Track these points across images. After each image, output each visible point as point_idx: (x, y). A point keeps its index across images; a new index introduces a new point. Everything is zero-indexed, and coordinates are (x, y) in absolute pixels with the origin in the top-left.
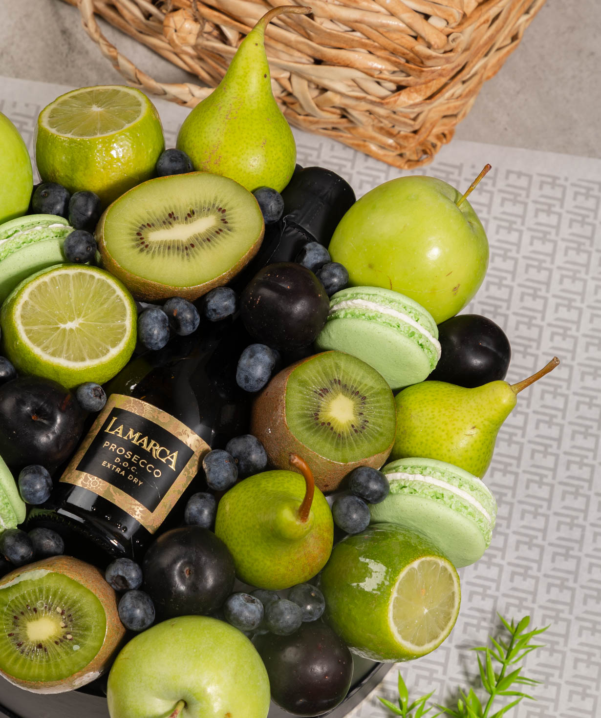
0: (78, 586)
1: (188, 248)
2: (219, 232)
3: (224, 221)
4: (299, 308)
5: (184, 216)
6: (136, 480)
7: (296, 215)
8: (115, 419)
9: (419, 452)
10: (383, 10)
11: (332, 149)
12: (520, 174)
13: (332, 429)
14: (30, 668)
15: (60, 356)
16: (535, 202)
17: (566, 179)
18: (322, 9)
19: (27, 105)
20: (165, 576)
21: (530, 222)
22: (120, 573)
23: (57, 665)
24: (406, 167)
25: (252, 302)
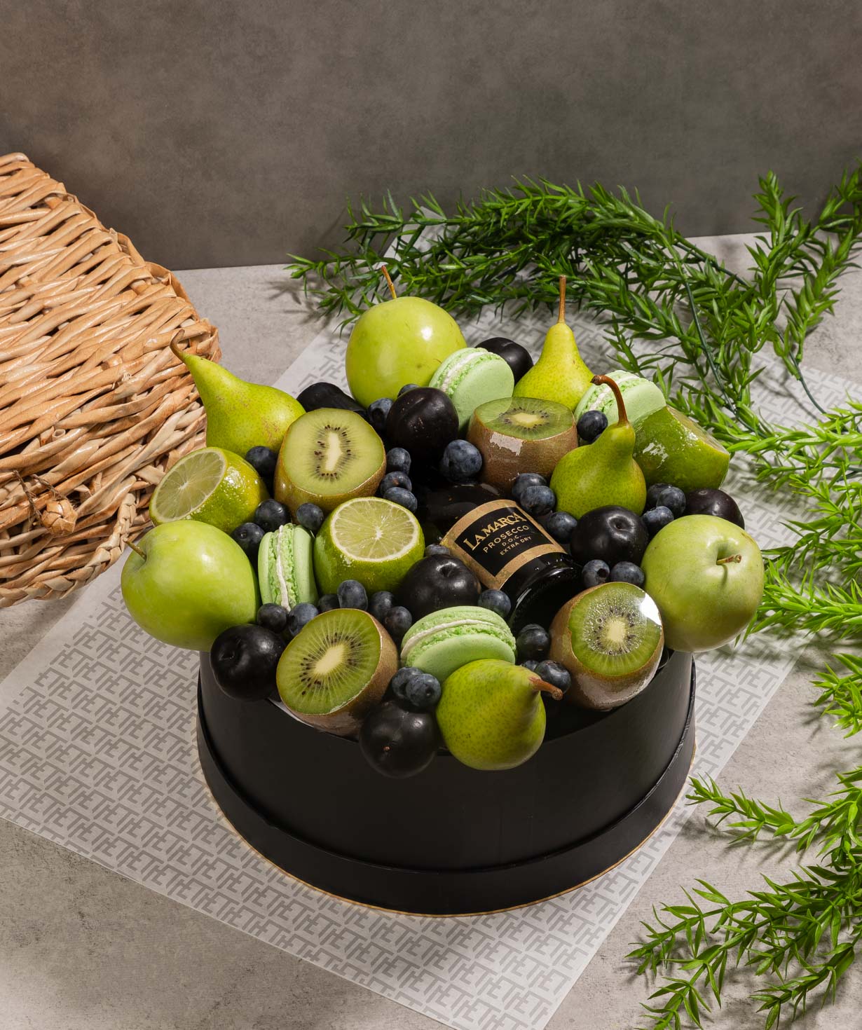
1: (348, 455)
3: (337, 429)
5: (321, 448)
6: (526, 539)
8: (466, 541)
13: (540, 425)
20: (614, 545)
22: (597, 570)
25: (419, 427)
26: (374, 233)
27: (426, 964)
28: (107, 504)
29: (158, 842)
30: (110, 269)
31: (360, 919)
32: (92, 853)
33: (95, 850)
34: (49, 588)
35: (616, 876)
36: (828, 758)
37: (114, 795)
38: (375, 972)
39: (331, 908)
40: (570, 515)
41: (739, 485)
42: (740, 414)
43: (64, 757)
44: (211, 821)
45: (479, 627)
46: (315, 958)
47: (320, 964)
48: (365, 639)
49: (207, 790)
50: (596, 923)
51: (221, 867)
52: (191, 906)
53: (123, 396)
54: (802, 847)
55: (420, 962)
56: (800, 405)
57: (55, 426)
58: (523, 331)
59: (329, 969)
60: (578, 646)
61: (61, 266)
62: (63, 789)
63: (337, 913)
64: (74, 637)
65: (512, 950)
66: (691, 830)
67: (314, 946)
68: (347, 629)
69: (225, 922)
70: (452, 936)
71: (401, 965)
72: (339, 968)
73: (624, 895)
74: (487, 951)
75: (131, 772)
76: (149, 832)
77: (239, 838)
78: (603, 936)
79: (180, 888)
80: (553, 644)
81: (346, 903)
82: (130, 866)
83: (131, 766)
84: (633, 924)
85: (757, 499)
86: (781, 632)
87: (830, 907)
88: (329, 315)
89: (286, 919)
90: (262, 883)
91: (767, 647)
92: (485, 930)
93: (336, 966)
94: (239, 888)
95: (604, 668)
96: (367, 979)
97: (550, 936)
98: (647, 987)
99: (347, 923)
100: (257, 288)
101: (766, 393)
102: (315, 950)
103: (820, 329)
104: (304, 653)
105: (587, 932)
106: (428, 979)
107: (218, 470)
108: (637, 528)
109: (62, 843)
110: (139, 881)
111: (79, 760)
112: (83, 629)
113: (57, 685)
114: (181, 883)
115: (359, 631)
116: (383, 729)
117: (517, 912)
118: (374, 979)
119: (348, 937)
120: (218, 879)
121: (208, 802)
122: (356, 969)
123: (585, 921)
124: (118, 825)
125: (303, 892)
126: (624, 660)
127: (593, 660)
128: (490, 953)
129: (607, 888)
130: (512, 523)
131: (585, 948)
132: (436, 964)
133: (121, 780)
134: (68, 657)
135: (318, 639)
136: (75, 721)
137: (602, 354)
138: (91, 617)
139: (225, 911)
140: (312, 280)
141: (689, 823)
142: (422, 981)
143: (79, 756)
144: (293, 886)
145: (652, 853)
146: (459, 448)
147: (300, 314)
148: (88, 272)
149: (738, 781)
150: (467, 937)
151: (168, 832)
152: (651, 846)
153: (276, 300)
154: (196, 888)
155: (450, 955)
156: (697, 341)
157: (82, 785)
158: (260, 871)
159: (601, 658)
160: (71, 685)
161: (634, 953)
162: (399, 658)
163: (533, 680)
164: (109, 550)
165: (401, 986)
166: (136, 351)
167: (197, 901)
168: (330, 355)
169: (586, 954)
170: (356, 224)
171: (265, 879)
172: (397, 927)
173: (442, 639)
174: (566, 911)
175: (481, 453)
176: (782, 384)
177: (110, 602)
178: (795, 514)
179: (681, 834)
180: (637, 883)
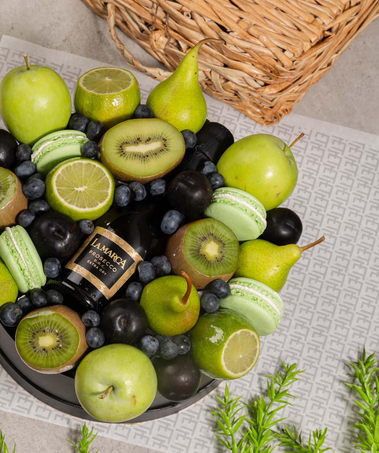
0: (68, 322)
1: (145, 157)
2: (162, 150)
3: (165, 145)
4: (197, 195)
5: (145, 141)
6: (103, 272)
7: (203, 146)
8: (97, 239)
9: (248, 275)
10: (262, 44)
11: (229, 110)
12: (323, 135)
13: (206, 258)
14: (38, 360)
15: (73, 204)
16: (329, 150)
18: (231, 40)
19: (75, 68)
20: (111, 323)
21: (325, 160)
23: (52, 360)
24: (265, 124)
35: (30, 401)
40: (140, 295)
53: (225, 39)
60: (28, 322)
66: (75, 435)
73: (17, 408)
85: (348, 417)
95: (20, 341)
126: (29, 351)
127: (23, 333)
129: (20, 398)
145: (52, 417)
159: (25, 337)
162: (4, 227)
166: (255, 32)
173: (7, 245)
175: (177, 230)
178: (343, 442)
179: (71, 430)
180: (28, 413)
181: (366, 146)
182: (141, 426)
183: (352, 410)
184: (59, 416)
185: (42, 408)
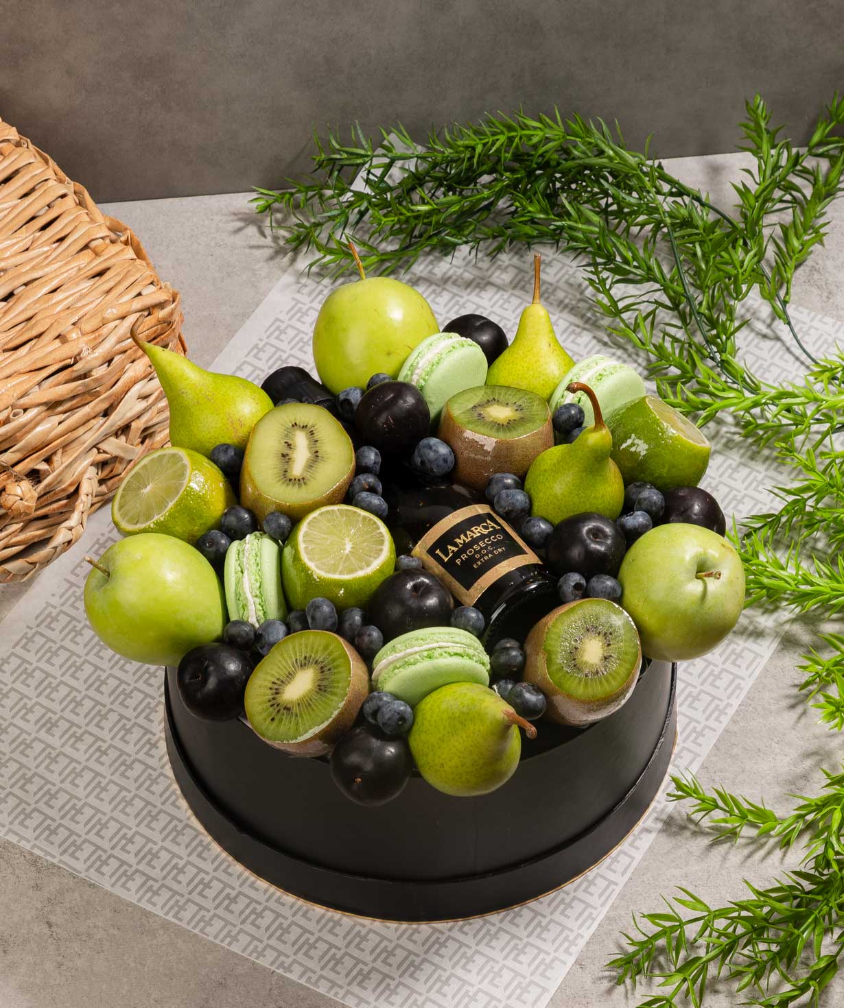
0: (573, 609)
1: (316, 457)
3: (304, 427)
5: (288, 449)
6: (500, 550)
8: (438, 552)
10: (117, 322)
13: (515, 420)
15: (372, 562)
17: (261, 340)
22: (573, 584)
25: (389, 426)
26: (342, 166)
27: (401, 976)
28: (68, 480)
29: (126, 845)
30: (66, 225)
31: (334, 927)
32: (58, 857)
33: (62, 854)
34: (9, 572)
35: (595, 878)
36: (813, 746)
37: (81, 793)
38: (349, 984)
39: (305, 915)
40: (546, 520)
41: (724, 440)
42: (724, 365)
43: (28, 752)
44: (181, 821)
45: (451, 650)
46: (289, 970)
47: (293, 977)
48: (335, 664)
49: (176, 786)
50: (575, 928)
51: (191, 871)
52: (161, 913)
53: (82, 372)
54: (786, 843)
55: (396, 974)
56: (788, 349)
57: (13, 407)
58: (499, 267)
59: (303, 981)
60: (554, 668)
61: (15, 222)
62: (28, 787)
63: (310, 920)
64: (37, 618)
65: (490, 959)
66: (673, 826)
67: (287, 956)
68: (317, 652)
69: (196, 931)
70: (428, 945)
71: (376, 977)
72: (313, 980)
73: (603, 898)
74: (464, 960)
75: (98, 768)
76: (117, 833)
77: (209, 839)
78: (582, 943)
79: (149, 894)
80: (528, 662)
81: (319, 910)
82: (98, 870)
83: (97, 760)
84: (612, 930)
85: (741, 457)
86: (766, 606)
87: (813, 916)
88: (296, 250)
89: (258, 927)
90: (233, 889)
91: (751, 622)
92: (461, 937)
93: (310, 978)
94: (210, 893)
95: (580, 691)
96: (342, 992)
97: (528, 944)
98: (626, 997)
99: (320, 931)
100: (221, 220)
101: (752, 335)
102: (288, 961)
103: (809, 262)
104: (273, 675)
105: (566, 939)
106: (403, 992)
107: (182, 475)
108: (615, 538)
109: (28, 847)
110: (109, 888)
111: (44, 754)
112: (45, 609)
113: (19, 671)
114: (150, 889)
115: (329, 655)
116: (354, 758)
117: (494, 918)
118: (348, 992)
119: (322, 947)
120: (188, 884)
121: (177, 799)
122: (331, 981)
123: (564, 928)
124: (86, 825)
125: (275, 897)
126: (601, 682)
127: (569, 683)
128: (467, 963)
129: (585, 891)
130: (486, 532)
131: (563, 957)
132: (411, 976)
133: (88, 776)
134: (31, 640)
135: (287, 662)
136: (39, 711)
137: (582, 293)
138: (53, 595)
139: (196, 919)
140: (278, 211)
141: (671, 818)
142: (397, 994)
143: (44, 750)
144: (266, 891)
145: (632, 852)
146: (430, 447)
147: (265, 250)
148: (44, 228)
149: (721, 771)
150: (443, 945)
151: (137, 833)
152: (631, 845)
153: (241, 233)
154: (166, 894)
155: (426, 966)
156: (680, 289)
157: (47, 782)
158: (231, 875)
159: (577, 681)
160: (34, 671)
161: (613, 962)
162: (370, 680)
163: (507, 714)
164: (70, 529)
165: (377, 999)
166: (94, 323)
167: (167, 908)
168: (298, 296)
169: (564, 963)
170: (323, 156)
171: (236, 884)
172: (371, 936)
173: (414, 664)
174: (544, 917)
175: (453, 451)
176: (769, 326)
177: (73, 578)
178: (781, 473)
179: (662, 831)
180: (616, 884)
181: (281, 317)
182: (682, 732)
183: (731, 449)
184: (633, 841)
185: (612, 864)
